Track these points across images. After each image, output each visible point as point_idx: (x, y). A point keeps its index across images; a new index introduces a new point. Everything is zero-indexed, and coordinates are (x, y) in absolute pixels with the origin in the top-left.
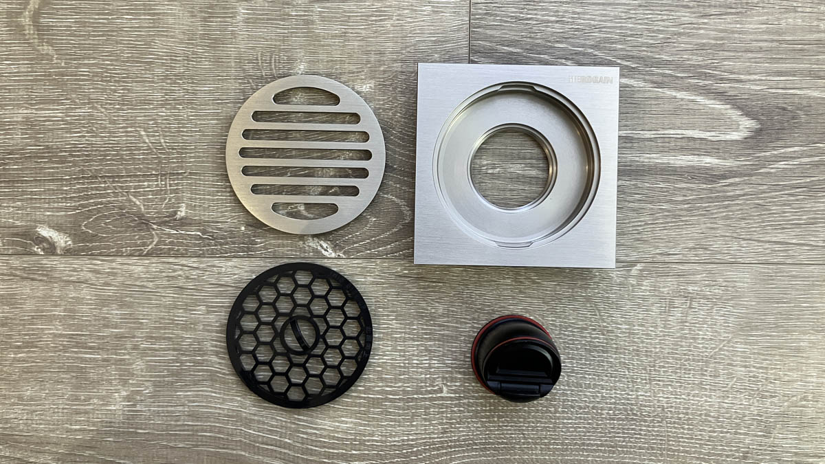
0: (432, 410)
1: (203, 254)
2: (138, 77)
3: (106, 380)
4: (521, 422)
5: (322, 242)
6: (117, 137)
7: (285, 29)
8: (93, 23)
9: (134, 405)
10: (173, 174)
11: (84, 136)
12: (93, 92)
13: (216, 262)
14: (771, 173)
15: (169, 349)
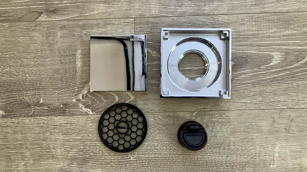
0: (127, 165)
1: (49, 115)
2: (25, 57)
3: (17, 159)
4: (158, 168)
5: (88, 109)
6: (19, 77)
7: (73, 39)
8: (10, 40)
9: (26, 167)
10: (38, 89)
11: (8, 78)
12: (11, 63)
13: (53, 117)
14: (240, 79)
15: (38, 148)
